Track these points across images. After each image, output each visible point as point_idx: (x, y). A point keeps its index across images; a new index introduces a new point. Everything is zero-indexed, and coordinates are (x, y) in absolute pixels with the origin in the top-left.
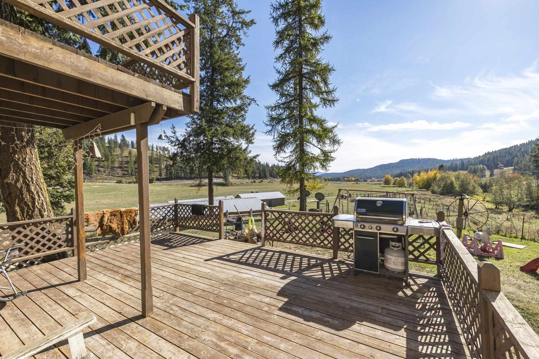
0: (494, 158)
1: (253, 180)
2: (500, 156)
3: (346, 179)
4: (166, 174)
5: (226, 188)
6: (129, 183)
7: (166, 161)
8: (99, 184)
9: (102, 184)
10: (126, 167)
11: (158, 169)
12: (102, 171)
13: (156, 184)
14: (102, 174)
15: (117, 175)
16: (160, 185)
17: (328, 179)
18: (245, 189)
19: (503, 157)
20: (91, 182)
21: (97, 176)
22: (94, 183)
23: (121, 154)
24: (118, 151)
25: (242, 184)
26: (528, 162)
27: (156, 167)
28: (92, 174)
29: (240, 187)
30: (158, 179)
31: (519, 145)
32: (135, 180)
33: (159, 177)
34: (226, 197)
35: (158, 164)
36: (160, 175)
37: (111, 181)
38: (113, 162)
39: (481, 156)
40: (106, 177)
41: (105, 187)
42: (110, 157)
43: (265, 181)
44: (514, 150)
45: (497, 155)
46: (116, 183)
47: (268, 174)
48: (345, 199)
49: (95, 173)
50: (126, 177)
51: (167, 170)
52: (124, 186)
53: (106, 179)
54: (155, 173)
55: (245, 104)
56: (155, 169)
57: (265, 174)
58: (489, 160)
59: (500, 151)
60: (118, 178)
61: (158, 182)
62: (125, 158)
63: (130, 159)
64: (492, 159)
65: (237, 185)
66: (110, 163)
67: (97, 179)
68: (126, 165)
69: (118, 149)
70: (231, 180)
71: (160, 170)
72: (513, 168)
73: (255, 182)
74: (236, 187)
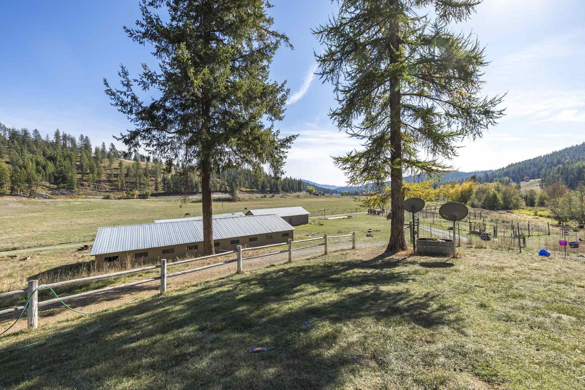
0: (519, 171)
1: (263, 195)
2: (526, 168)
3: (364, 193)
4: (164, 189)
5: (233, 203)
6: (118, 199)
7: (163, 173)
8: (82, 200)
9: (86, 200)
10: (116, 181)
11: (154, 182)
12: (86, 185)
13: (151, 200)
14: (86, 189)
15: (104, 190)
16: (156, 201)
17: (345, 193)
18: (255, 204)
19: (528, 169)
20: (71, 198)
21: (80, 191)
22: (75, 199)
23: (110, 165)
24: (106, 163)
25: (251, 199)
26: (555, 174)
27: (152, 180)
28: (73, 189)
29: (249, 202)
30: (153, 195)
31: (542, 156)
32: (126, 195)
33: (155, 192)
34: (233, 214)
35: (154, 177)
36: (156, 189)
37: (96, 197)
38: (99, 174)
39: (505, 167)
40: (91, 191)
41: (89, 204)
42: (96, 169)
43: (277, 196)
44: (539, 162)
45: (522, 167)
46: (103, 199)
47: (280, 188)
48: (378, 214)
49: (77, 187)
50: (115, 192)
51: (164, 184)
52: (112, 202)
53: (90, 195)
54: (150, 188)
55: (268, 46)
56: (151, 183)
57: (277, 188)
58: (514, 171)
59: (525, 163)
60: (106, 193)
61: (153, 197)
62: (114, 170)
63: (120, 171)
64: (517, 170)
65: (245, 201)
66: (96, 176)
67: (79, 195)
68: (115, 179)
69: (106, 160)
70: (239, 195)
71: (156, 184)
72: (541, 179)
73: (265, 197)
74: (245, 203)
